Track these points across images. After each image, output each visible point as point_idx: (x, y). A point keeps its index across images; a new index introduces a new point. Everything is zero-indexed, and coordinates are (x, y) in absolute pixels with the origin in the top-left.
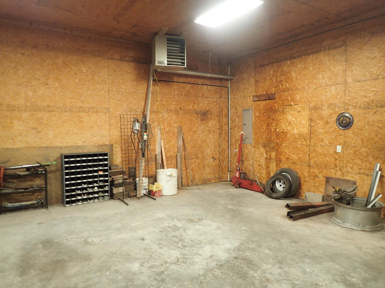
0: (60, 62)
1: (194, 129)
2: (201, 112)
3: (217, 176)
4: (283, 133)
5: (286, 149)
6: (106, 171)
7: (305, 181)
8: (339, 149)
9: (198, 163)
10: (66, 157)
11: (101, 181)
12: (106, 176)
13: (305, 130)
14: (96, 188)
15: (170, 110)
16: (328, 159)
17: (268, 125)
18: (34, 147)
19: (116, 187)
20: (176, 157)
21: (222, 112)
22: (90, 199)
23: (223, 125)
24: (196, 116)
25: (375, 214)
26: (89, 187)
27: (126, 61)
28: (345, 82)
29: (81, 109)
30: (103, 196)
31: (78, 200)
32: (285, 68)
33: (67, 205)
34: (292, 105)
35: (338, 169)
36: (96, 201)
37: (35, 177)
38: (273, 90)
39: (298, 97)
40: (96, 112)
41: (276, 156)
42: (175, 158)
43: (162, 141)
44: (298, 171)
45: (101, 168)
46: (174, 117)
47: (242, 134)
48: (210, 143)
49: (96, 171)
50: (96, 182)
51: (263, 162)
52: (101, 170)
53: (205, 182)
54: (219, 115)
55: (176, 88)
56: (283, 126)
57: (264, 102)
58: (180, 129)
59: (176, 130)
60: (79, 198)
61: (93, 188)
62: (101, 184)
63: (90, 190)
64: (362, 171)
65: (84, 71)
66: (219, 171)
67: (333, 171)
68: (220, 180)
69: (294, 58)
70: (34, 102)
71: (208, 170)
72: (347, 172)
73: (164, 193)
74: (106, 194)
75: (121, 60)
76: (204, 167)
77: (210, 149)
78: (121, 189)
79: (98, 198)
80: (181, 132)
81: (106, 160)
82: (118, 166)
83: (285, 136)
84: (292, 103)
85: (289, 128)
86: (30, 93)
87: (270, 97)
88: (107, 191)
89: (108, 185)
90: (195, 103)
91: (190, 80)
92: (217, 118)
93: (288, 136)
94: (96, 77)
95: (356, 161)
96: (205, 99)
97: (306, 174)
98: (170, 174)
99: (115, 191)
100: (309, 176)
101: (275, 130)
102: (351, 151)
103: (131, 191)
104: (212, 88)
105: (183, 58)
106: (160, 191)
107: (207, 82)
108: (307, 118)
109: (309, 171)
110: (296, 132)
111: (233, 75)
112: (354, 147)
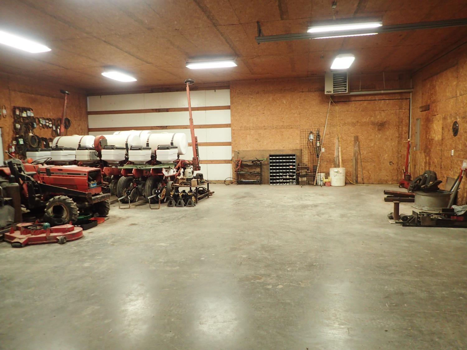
0: (271, 99)
2: (378, 123)
3: (395, 178)
4: (432, 139)
5: (433, 154)
6: (294, 166)
8: (453, 152)
9: (374, 166)
10: (270, 156)
11: (291, 172)
12: (294, 169)
13: (440, 137)
14: (288, 176)
15: (348, 124)
16: (448, 162)
17: (426, 134)
18: (257, 150)
19: (300, 177)
20: (352, 159)
21: (402, 122)
22: (284, 182)
23: (403, 133)
24: (372, 127)
26: (284, 175)
28: (456, 96)
29: (283, 127)
30: (291, 182)
31: (278, 183)
32: (434, 82)
33: (271, 184)
35: (452, 170)
36: (288, 184)
37: (257, 167)
38: (429, 102)
39: (438, 108)
40: (292, 128)
41: (429, 160)
43: (340, 148)
44: (437, 173)
45: (291, 164)
46: (352, 129)
47: (409, 141)
48: (387, 149)
49: (289, 166)
50: (288, 172)
51: (423, 165)
52: (291, 165)
54: (398, 124)
55: (353, 105)
57: (425, 113)
58: (357, 139)
59: (353, 139)
60: (278, 181)
61: (286, 176)
62: (291, 174)
63: (285, 177)
65: (285, 102)
66: (397, 175)
67: (450, 172)
70: (257, 124)
71: (384, 173)
74: (295, 181)
75: (309, 91)
76: (380, 170)
77: (387, 155)
78: (305, 179)
79: (289, 182)
80: (358, 140)
81: (294, 159)
82: (305, 164)
84: (436, 114)
85: (434, 135)
86: (255, 119)
87: (427, 108)
88: (294, 179)
89: (295, 175)
90: (372, 116)
91: (367, 98)
92: (396, 127)
93: (434, 142)
94: (292, 106)
96: (382, 112)
98: (337, 171)
99: (300, 179)
100: (441, 177)
101: (429, 138)
102: (457, 154)
103: (311, 181)
104: (391, 101)
105: (345, 86)
106: (330, 182)
107: (384, 97)
108: (441, 126)
109: (441, 172)
110: (436, 139)
111: (413, 88)
112: (458, 151)
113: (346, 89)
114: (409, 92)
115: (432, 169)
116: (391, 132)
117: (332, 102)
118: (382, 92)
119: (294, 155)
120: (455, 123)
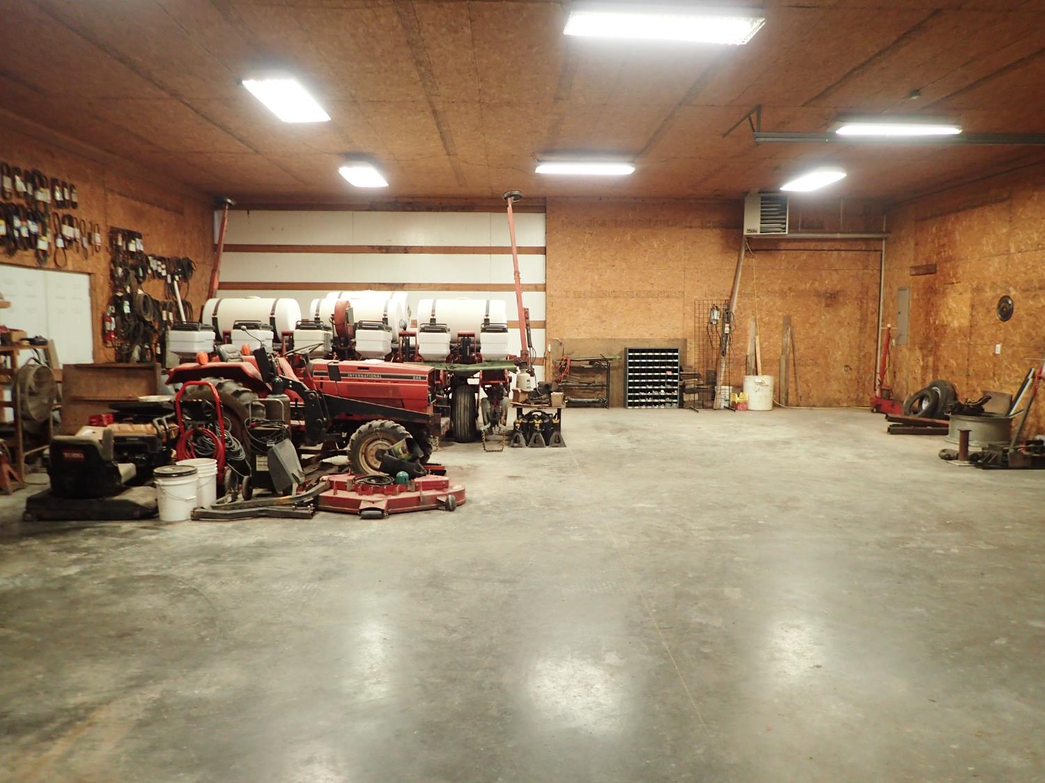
0: (629, 238)
1: (812, 320)
2: (826, 293)
3: (853, 396)
4: (943, 326)
5: (945, 352)
6: (675, 371)
8: (998, 349)
9: (818, 373)
10: (631, 351)
11: (669, 383)
12: (675, 377)
13: (965, 322)
14: (662, 391)
15: (772, 293)
16: (987, 365)
17: (928, 314)
18: (598, 339)
19: (686, 393)
20: (779, 360)
21: (867, 292)
22: (655, 404)
23: (869, 313)
24: (815, 299)
26: (655, 390)
27: (709, 227)
28: (1008, 253)
29: (649, 294)
30: (670, 403)
31: (642, 404)
32: (950, 226)
33: (629, 407)
34: (953, 283)
35: (996, 378)
36: (662, 407)
37: (597, 373)
38: (935, 259)
39: (960, 271)
40: (668, 297)
41: (934, 362)
42: (777, 364)
43: (757, 337)
44: (956, 384)
45: (670, 367)
46: (779, 302)
47: (890, 328)
48: (840, 342)
49: (664, 371)
50: (663, 384)
51: (919, 371)
52: (669, 370)
53: (828, 404)
54: (860, 296)
55: (783, 258)
56: (944, 317)
57: (924, 277)
58: (788, 321)
59: (781, 322)
60: (643, 401)
61: (659, 390)
62: (669, 387)
63: (656, 393)
64: (1018, 380)
65: (656, 246)
66: (857, 390)
67: (992, 382)
68: (859, 403)
70: (600, 287)
71: (835, 386)
72: (1006, 382)
73: (751, 406)
74: (675, 401)
75: (703, 227)
76: (828, 380)
77: (840, 353)
78: (695, 397)
79: (664, 403)
80: (789, 324)
81: (676, 357)
82: (691, 367)
83: (945, 330)
84: (954, 281)
85: (950, 319)
86: (596, 277)
87: (930, 270)
88: (675, 397)
89: (677, 389)
90: (816, 280)
91: (807, 245)
92: (856, 302)
93: (948, 331)
94: (669, 253)
95: (1013, 365)
96: (834, 272)
98: (760, 381)
99: (686, 398)
100: (968, 391)
101: (935, 323)
102: (1010, 352)
103: (707, 400)
104: (850, 254)
105: (784, 221)
106: (746, 403)
107: (837, 246)
108: (968, 303)
109: (967, 384)
110: (956, 324)
111: (889, 231)
112: (1013, 346)
113: (785, 228)
114: (881, 239)
115: (942, 377)
116: (848, 311)
117: (747, 251)
118: (838, 236)
119: (676, 351)
120: (1005, 299)
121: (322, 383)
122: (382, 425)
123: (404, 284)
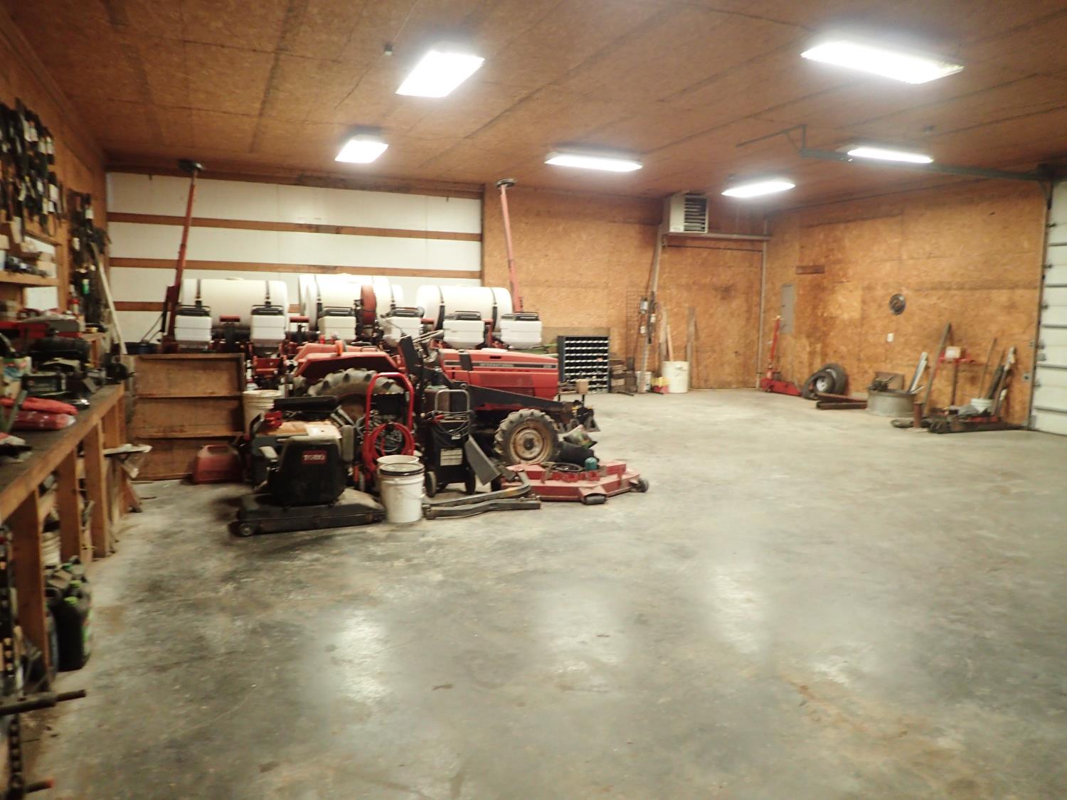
0: (561, 230)
1: (711, 311)
2: (722, 287)
3: (741, 378)
4: (831, 318)
5: (834, 340)
6: (605, 358)
7: (855, 379)
8: (890, 337)
9: (715, 358)
10: (568, 339)
11: (600, 369)
12: (605, 364)
13: (856, 315)
15: (680, 285)
16: (879, 351)
17: (815, 308)
19: (615, 379)
20: (686, 347)
21: (752, 287)
23: (753, 307)
24: (714, 293)
25: (903, 401)
26: (588, 376)
27: (630, 223)
28: (900, 259)
29: (579, 284)
30: (601, 388)
32: (838, 233)
34: (842, 282)
35: (888, 362)
38: (823, 260)
39: (851, 272)
40: (594, 287)
41: (822, 348)
42: (683, 351)
43: (668, 327)
45: (601, 354)
46: (685, 294)
47: (778, 320)
48: (732, 331)
49: (595, 358)
50: (594, 370)
51: (805, 357)
52: (600, 357)
53: (723, 385)
54: (747, 291)
56: (833, 310)
57: (810, 276)
58: (692, 311)
59: (687, 312)
61: (591, 377)
62: (600, 373)
63: (589, 380)
64: (911, 363)
65: (584, 238)
66: (744, 373)
67: (883, 364)
68: (745, 385)
69: (849, 221)
70: (535, 276)
71: (727, 369)
72: (897, 365)
73: (673, 390)
74: (605, 386)
75: (625, 222)
76: (722, 365)
77: (731, 340)
78: (621, 382)
80: (694, 315)
81: (606, 345)
82: (615, 354)
83: (834, 321)
84: (844, 280)
85: (839, 312)
86: (531, 267)
87: (817, 270)
88: (604, 383)
89: (606, 375)
90: (714, 275)
91: (708, 243)
92: (744, 296)
93: (837, 322)
94: (596, 246)
95: (905, 350)
96: (728, 269)
97: (855, 371)
98: (679, 366)
100: (859, 373)
101: (822, 315)
102: (902, 340)
103: (630, 386)
104: (739, 253)
105: (703, 222)
106: (667, 387)
107: (732, 245)
108: (859, 299)
109: (859, 367)
110: (846, 316)
111: (770, 235)
112: (905, 335)
113: (704, 228)
114: (762, 241)
115: (832, 360)
116: (738, 303)
117: (664, 247)
118: (735, 236)
119: (606, 339)
120: (896, 297)
121: (453, 373)
122: (532, 414)
123: (335, 268)
